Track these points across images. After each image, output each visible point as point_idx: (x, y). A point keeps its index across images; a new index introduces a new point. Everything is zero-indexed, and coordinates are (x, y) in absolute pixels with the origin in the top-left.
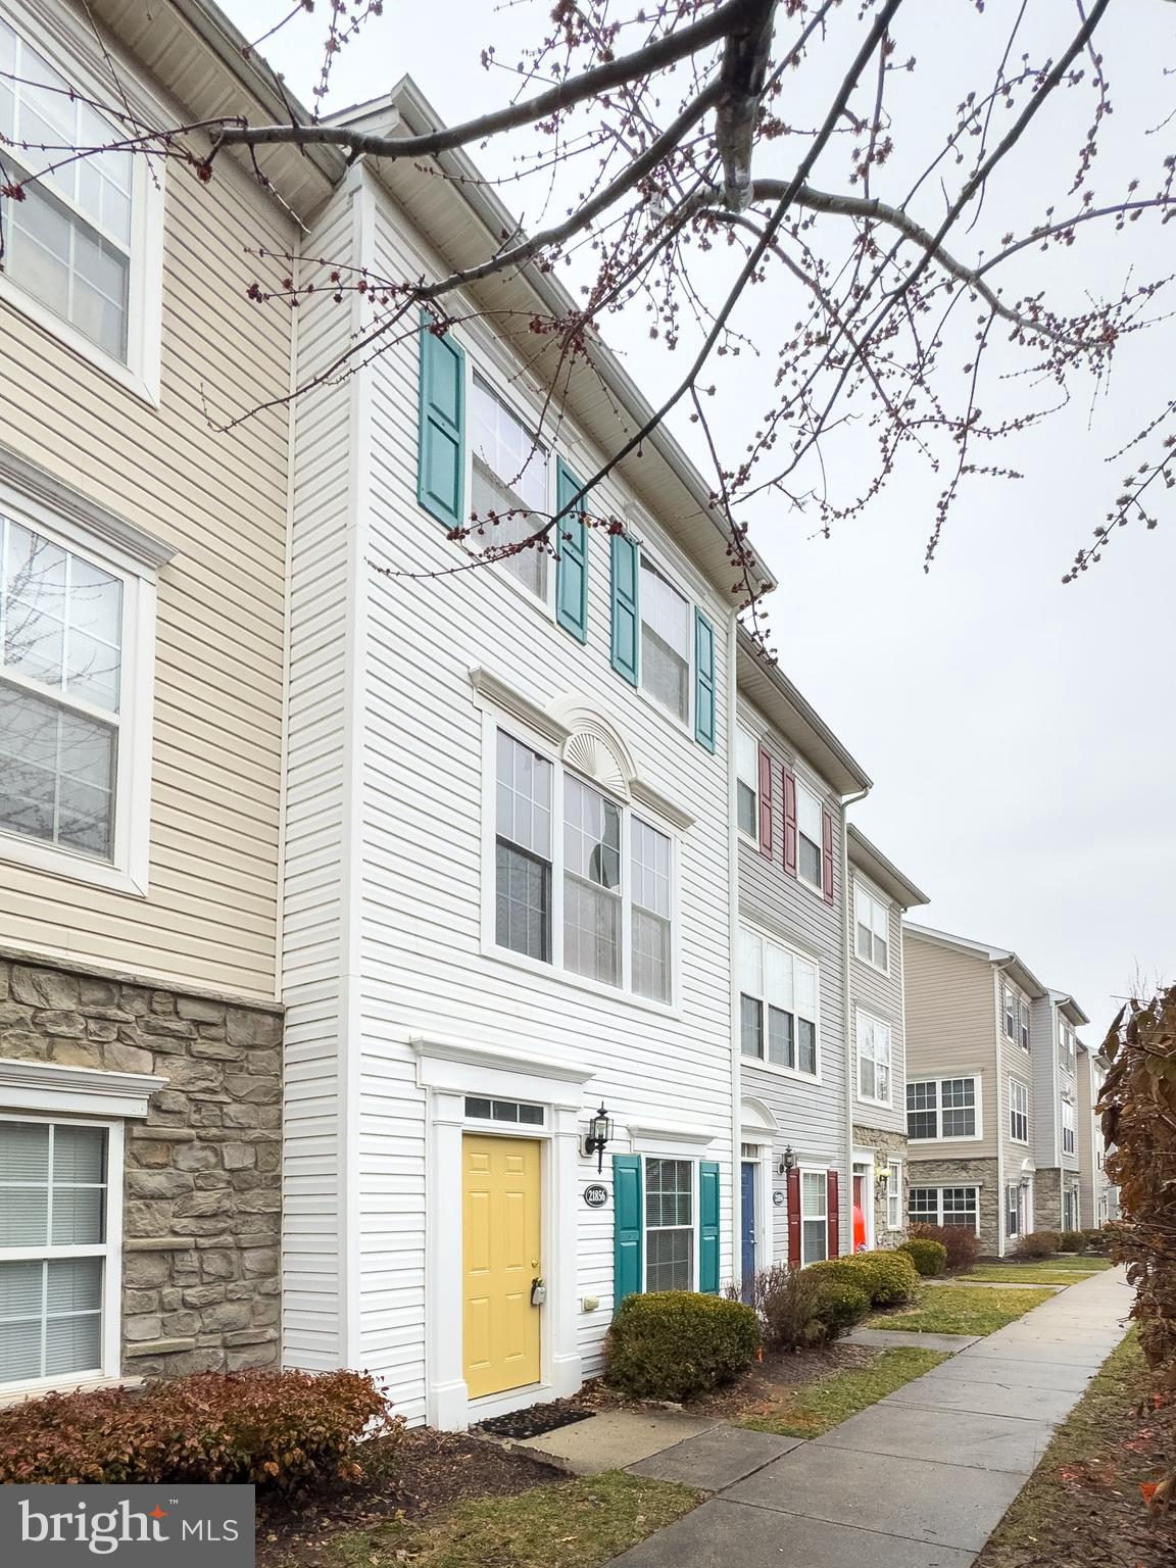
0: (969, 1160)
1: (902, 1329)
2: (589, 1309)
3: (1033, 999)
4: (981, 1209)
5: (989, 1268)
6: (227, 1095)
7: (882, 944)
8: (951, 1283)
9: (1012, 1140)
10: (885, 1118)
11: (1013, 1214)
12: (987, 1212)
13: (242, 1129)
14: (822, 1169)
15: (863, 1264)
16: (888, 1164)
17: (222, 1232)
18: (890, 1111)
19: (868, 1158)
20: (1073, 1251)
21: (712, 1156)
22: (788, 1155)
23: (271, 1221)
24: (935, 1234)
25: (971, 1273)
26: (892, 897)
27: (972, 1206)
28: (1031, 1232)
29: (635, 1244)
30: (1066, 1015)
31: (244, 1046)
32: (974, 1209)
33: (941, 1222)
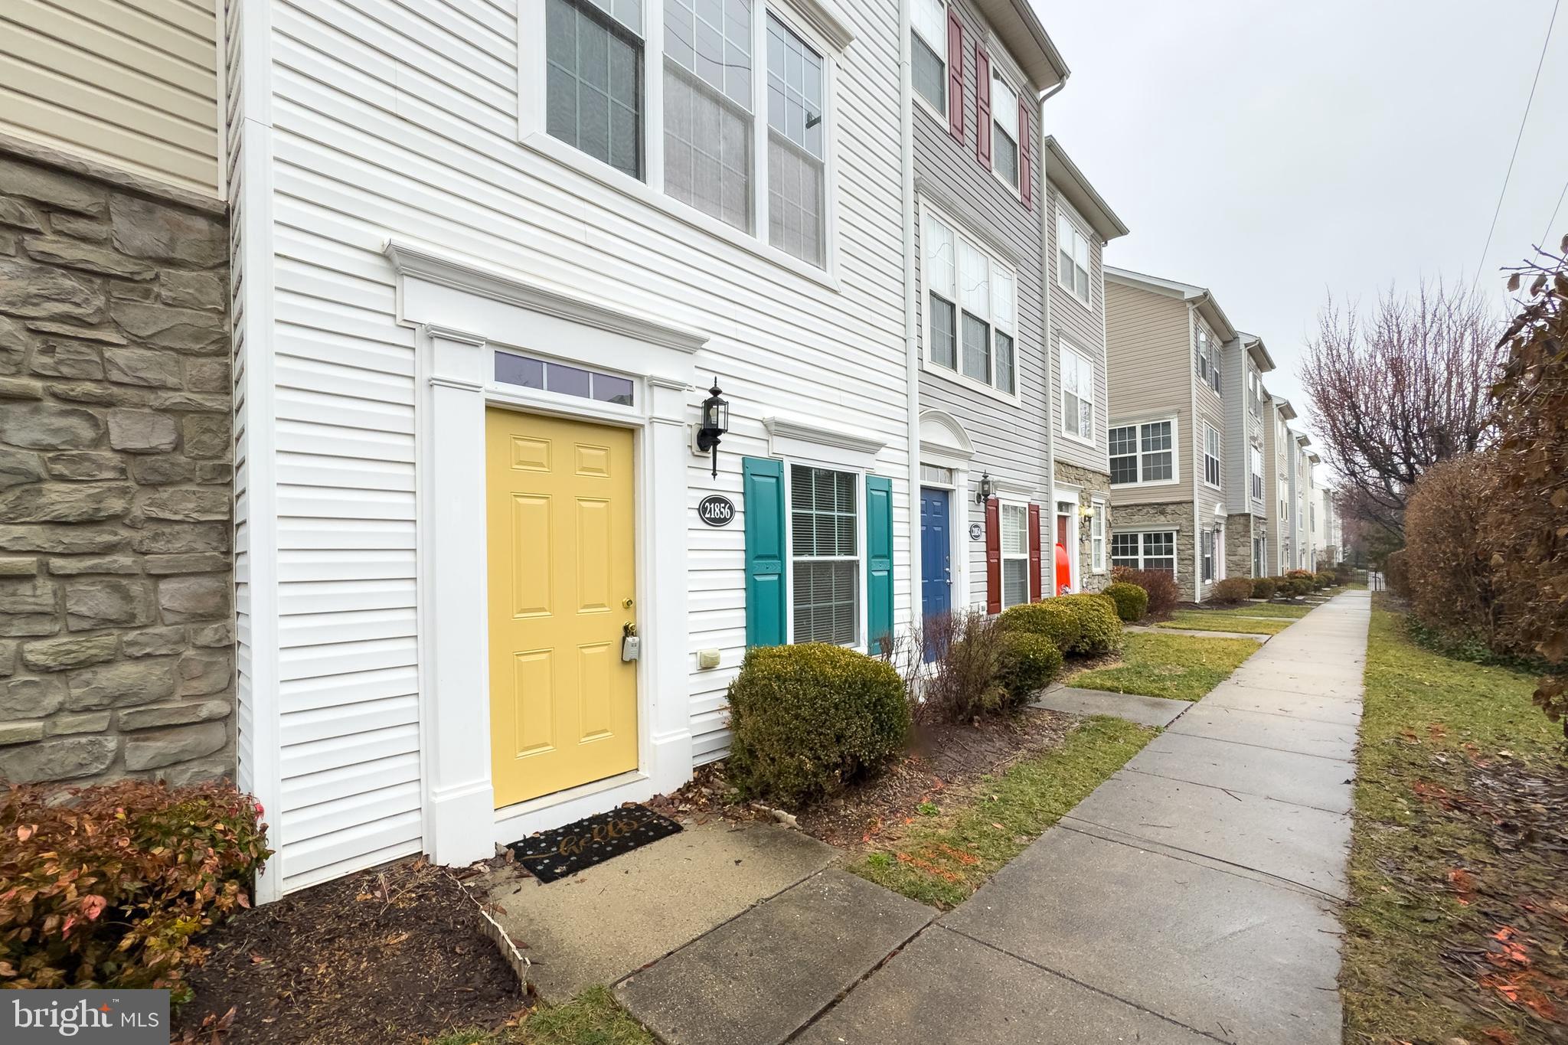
0: (1167, 504)
1: (1102, 688)
2: (708, 666)
3: (1224, 343)
4: (1178, 554)
5: (1187, 613)
6: (118, 332)
7: (1083, 276)
8: (1153, 629)
9: (1207, 484)
10: (1088, 457)
11: (1208, 559)
12: (1183, 557)
13: (151, 388)
14: (1022, 501)
15: (1062, 608)
16: (1092, 504)
17: (109, 549)
18: (1093, 449)
19: (1072, 497)
20: (1263, 598)
21: (882, 470)
22: (985, 482)
23: (214, 535)
24: (1135, 578)
25: (1171, 619)
26: (1093, 227)
27: (1170, 551)
28: (1223, 577)
29: (776, 578)
30: (1254, 359)
31: (150, 258)
32: (1172, 554)
33: (1141, 566)
